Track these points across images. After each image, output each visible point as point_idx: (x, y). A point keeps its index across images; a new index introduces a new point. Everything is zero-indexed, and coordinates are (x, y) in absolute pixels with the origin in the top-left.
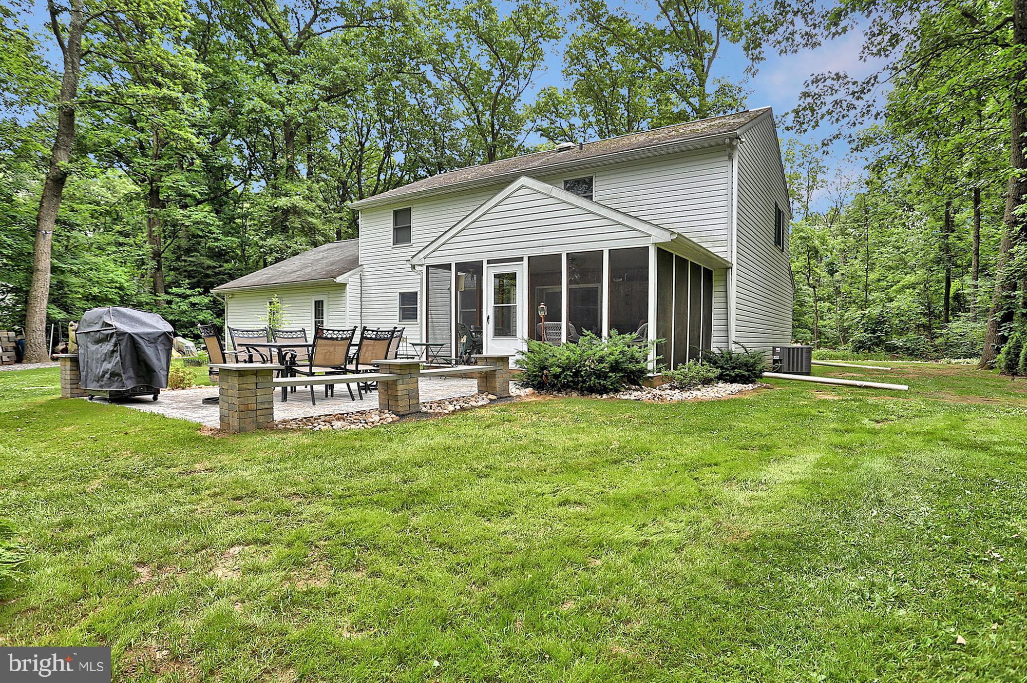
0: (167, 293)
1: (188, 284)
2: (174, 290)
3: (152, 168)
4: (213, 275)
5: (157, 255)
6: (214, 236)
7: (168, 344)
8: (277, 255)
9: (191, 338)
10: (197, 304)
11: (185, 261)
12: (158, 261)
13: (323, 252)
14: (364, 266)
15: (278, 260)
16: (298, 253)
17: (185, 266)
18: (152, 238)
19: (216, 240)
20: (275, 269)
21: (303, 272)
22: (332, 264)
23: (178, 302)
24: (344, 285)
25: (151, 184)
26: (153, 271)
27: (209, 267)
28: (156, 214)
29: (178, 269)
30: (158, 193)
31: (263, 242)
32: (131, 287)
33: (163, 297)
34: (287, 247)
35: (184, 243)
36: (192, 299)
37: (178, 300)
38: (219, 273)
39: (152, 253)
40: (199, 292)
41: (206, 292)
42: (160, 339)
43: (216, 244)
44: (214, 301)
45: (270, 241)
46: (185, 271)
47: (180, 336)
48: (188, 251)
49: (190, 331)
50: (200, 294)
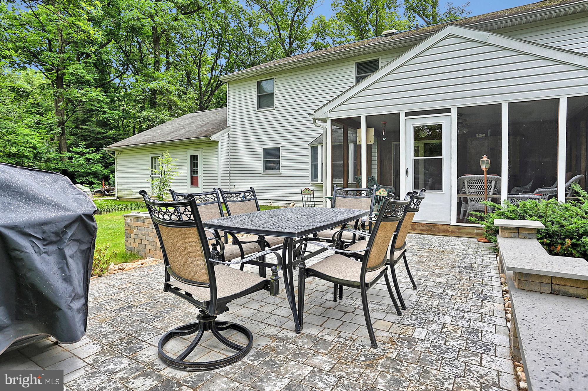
0: (69, 151)
1: (85, 145)
2: (74, 149)
3: (58, 59)
4: (101, 139)
5: (61, 124)
6: (103, 110)
7: (87, 238)
8: (150, 123)
9: (87, 184)
10: (91, 159)
11: (82, 129)
12: (63, 128)
13: (188, 119)
14: (232, 127)
15: (150, 127)
16: (164, 122)
17: (81, 132)
18: (58, 112)
19: (105, 113)
20: (154, 131)
21: (179, 133)
22: (201, 127)
23: (77, 158)
24: (216, 142)
25: (57, 72)
26: (59, 135)
27: (99, 133)
28: (61, 93)
29: (77, 134)
30: (62, 79)
31: (139, 114)
32: (43, 147)
33: (66, 154)
34: (156, 117)
35: (81, 115)
36: (88, 156)
37: (77, 156)
38: (106, 137)
39: (58, 122)
40: (92, 150)
41: (97, 150)
42: (70, 233)
43: (105, 116)
44: (103, 157)
45: (144, 113)
46: (82, 136)
47: (78, 183)
48: (84, 122)
49: (86, 179)
50: (93, 152)
